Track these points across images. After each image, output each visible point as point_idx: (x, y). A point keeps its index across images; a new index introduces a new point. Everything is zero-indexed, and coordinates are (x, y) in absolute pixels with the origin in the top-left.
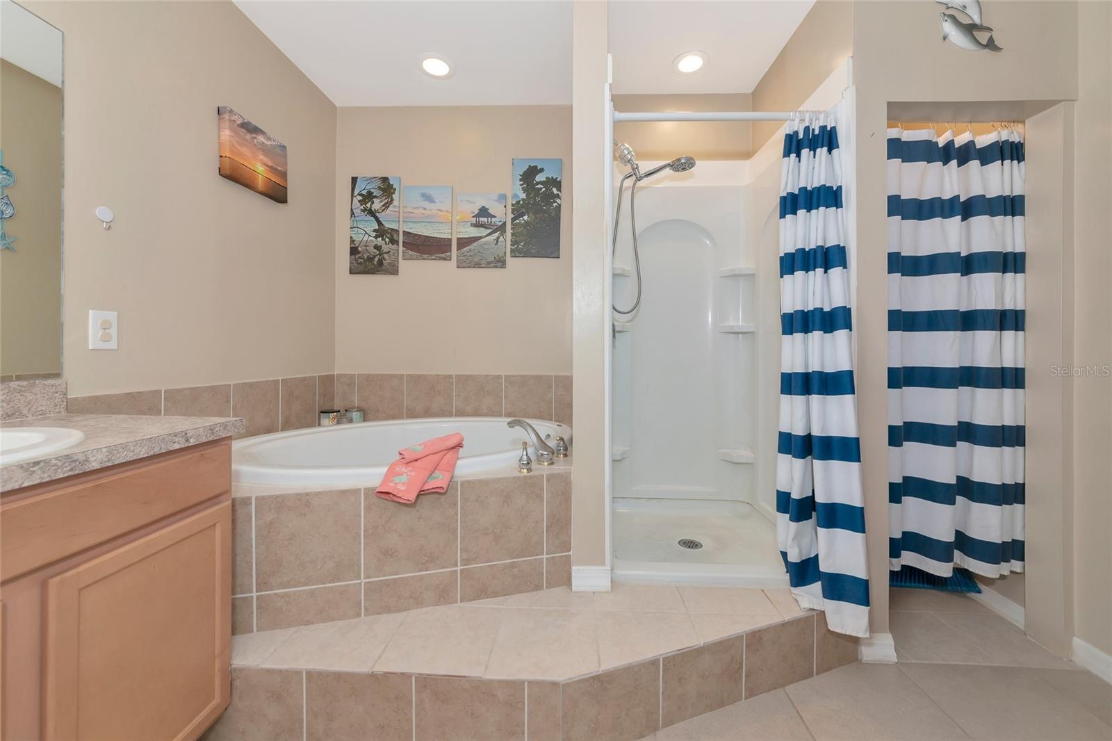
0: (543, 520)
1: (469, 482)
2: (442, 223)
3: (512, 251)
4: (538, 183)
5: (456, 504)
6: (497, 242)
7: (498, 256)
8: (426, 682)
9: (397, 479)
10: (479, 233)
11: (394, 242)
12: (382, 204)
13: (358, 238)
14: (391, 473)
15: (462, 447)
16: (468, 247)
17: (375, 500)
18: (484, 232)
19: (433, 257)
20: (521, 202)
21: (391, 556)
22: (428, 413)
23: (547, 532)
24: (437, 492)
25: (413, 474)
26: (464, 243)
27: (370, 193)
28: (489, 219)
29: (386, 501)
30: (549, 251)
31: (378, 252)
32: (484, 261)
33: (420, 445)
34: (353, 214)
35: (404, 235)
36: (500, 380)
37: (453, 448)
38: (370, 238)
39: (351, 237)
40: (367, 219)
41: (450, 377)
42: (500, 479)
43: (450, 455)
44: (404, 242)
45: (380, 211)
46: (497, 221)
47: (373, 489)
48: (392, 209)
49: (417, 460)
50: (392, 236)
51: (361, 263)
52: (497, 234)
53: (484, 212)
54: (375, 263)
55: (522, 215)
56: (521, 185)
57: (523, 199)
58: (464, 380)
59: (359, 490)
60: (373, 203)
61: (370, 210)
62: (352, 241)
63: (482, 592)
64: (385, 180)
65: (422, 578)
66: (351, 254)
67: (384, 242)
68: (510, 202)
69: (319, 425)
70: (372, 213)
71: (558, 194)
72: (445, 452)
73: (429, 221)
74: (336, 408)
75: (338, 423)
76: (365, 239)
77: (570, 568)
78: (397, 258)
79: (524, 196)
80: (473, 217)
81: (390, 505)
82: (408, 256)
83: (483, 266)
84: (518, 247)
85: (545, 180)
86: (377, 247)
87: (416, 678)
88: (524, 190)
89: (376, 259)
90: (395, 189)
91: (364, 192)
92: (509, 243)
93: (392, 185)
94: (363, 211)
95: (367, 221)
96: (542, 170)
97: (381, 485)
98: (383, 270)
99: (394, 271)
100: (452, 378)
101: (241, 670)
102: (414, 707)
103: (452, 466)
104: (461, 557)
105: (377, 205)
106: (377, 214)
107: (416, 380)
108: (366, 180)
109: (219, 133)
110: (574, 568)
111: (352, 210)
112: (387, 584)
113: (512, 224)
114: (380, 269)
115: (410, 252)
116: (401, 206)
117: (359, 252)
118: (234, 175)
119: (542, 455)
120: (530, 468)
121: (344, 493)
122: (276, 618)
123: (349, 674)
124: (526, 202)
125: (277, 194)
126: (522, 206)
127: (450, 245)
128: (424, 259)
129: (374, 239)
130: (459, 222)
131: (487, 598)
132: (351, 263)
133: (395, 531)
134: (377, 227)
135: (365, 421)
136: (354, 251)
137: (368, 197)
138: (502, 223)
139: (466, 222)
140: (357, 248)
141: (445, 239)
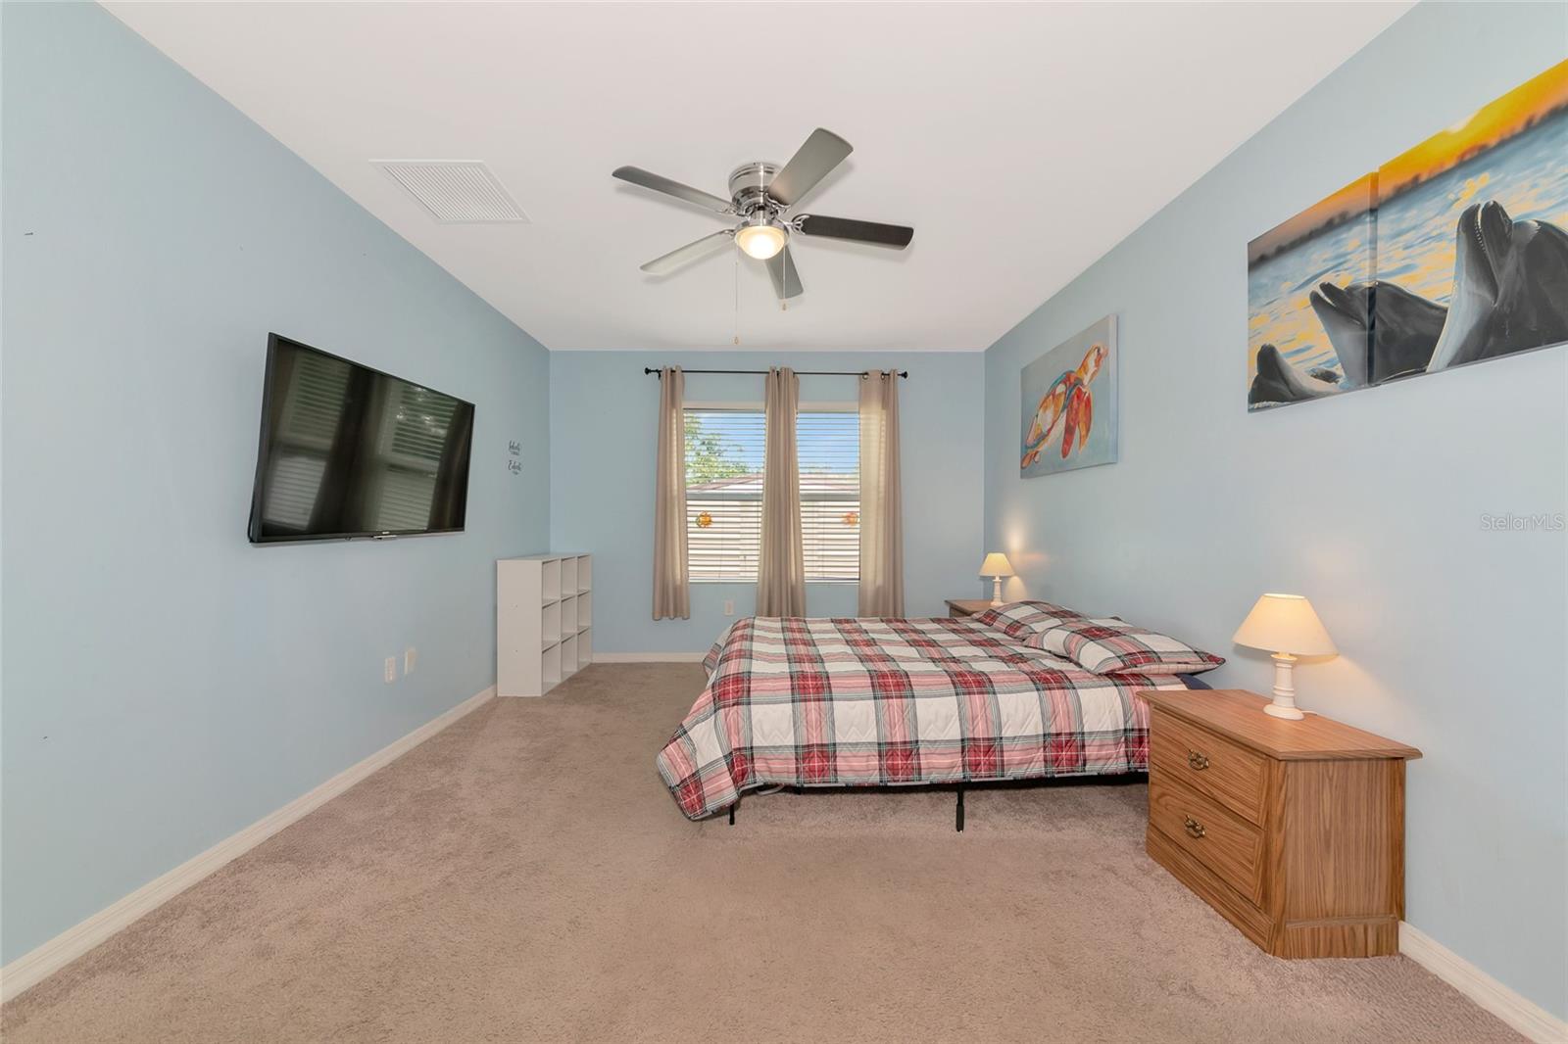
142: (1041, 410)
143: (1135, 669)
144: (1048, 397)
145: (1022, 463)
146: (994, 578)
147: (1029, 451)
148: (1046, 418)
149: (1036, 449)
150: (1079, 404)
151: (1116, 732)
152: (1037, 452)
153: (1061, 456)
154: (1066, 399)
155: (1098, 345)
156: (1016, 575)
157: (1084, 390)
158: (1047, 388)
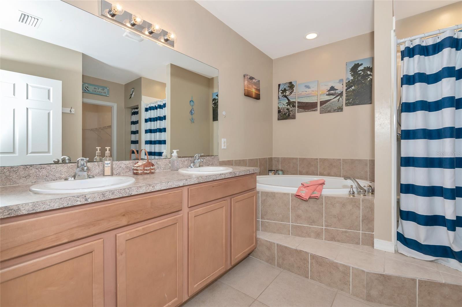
0: (360, 217)
1: (327, 197)
2: (314, 96)
3: (346, 104)
4: (359, 71)
5: (323, 204)
6: (339, 100)
7: (339, 106)
8: (313, 257)
9: (302, 192)
10: (330, 98)
11: (294, 106)
12: (289, 92)
13: (280, 107)
14: (299, 190)
15: (324, 184)
16: (325, 105)
17: (294, 198)
18: (332, 97)
19: (310, 110)
20: (351, 81)
21: (300, 217)
22: (307, 173)
23: (362, 222)
24: (316, 198)
25: (307, 191)
26: (324, 103)
27: (285, 89)
28: (335, 91)
29: (298, 199)
30: (366, 101)
31: (288, 111)
32: (332, 110)
33: (309, 182)
34: (279, 98)
35: (298, 103)
36: (340, 161)
37: (321, 184)
38: (285, 106)
39: (278, 107)
40: (284, 99)
41: (317, 159)
42: (341, 198)
43: (320, 186)
44: (298, 106)
45: (289, 95)
46: (338, 92)
47: (294, 194)
48: (294, 94)
49: (308, 187)
50: (293, 104)
51: (282, 116)
52: (339, 97)
53: (332, 88)
54: (287, 115)
55: (352, 86)
56: (350, 73)
57: (351, 80)
58: (323, 160)
59: (289, 194)
60: (286, 93)
61: (285, 95)
62: (279, 108)
63: (333, 239)
64: (291, 83)
65: (310, 228)
66: (278, 113)
67: (290, 107)
68: (345, 82)
69: (268, 175)
70: (286, 96)
71: (371, 74)
72: (317, 185)
73: (308, 96)
74: (273, 169)
75: (275, 174)
76: (283, 107)
77: (374, 239)
78: (295, 113)
79: (352, 78)
80: (327, 91)
81: (299, 200)
82: (299, 111)
83: (332, 112)
84: (349, 101)
85: (363, 69)
86: (288, 109)
87: (310, 255)
88: (352, 75)
89: (287, 114)
90: (294, 86)
91: (283, 89)
92: (344, 100)
93: (293, 84)
94: (282, 96)
95: (284, 100)
96: (362, 64)
97: (296, 193)
98: (290, 118)
99: (294, 117)
100: (318, 160)
101: (259, 239)
102: (310, 264)
103: (321, 191)
104: (325, 224)
105: (288, 93)
106: (288, 97)
107: (302, 160)
108: (284, 84)
109: (244, 82)
110: (375, 239)
111: (278, 97)
112: (299, 227)
113: (346, 92)
114: (289, 117)
115: (300, 110)
116: (297, 92)
117: (281, 112)
118: (248, 95)
119: (360, 191)
120: (354, 196)
121: (285, 194)
122: (266, 229)
123: (289, 248)
124: (353, 81)
125: (258, 97)
126: (351, 83)
127: (317, 105)
128: (306, 112)
129: (286, 106)
130: (320, 94)
131: (335, 241)
132: (278, 116)
133: (301, 209)
134: (288, 102)
135: (283, 174)
136: (279, 112)
137: (284, 91)
138: (341, 92)
139: (324, 94)
140: (280, 110)
141: (315, 102)
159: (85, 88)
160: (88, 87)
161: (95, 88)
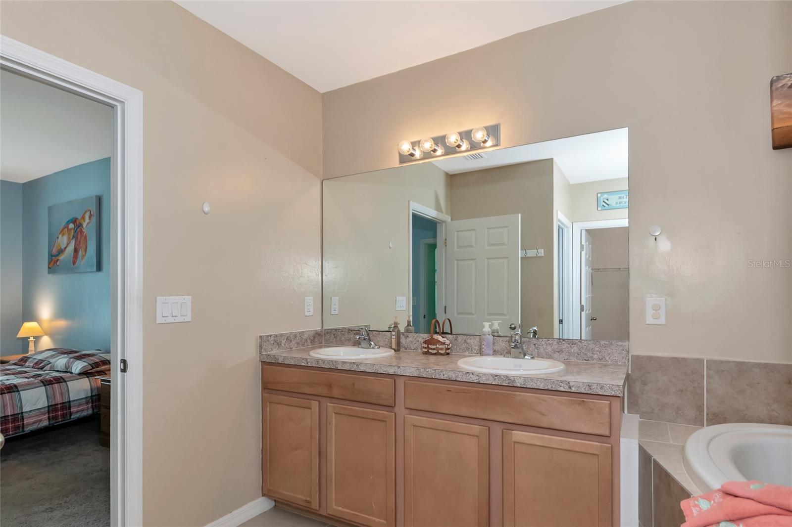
9: (702, 502)
118: (786, 142)
142: (60, 236)
143: (97, 369)
144: (65, 228)
145: (49, 265)
146: (29, 338)
147: (53, 258)
148: (63, 240)
149: (58, 258)
150: (81, 238)
151: (86, 398)
152: (58, 260)
153: (72, 264)
154: (75, 232)
155: (90, 208)
156: (46, 335)
157: (84, 230)
158: (64, 224)
159: (604, 201)
160: (607, 200)
161: (620, 198)
